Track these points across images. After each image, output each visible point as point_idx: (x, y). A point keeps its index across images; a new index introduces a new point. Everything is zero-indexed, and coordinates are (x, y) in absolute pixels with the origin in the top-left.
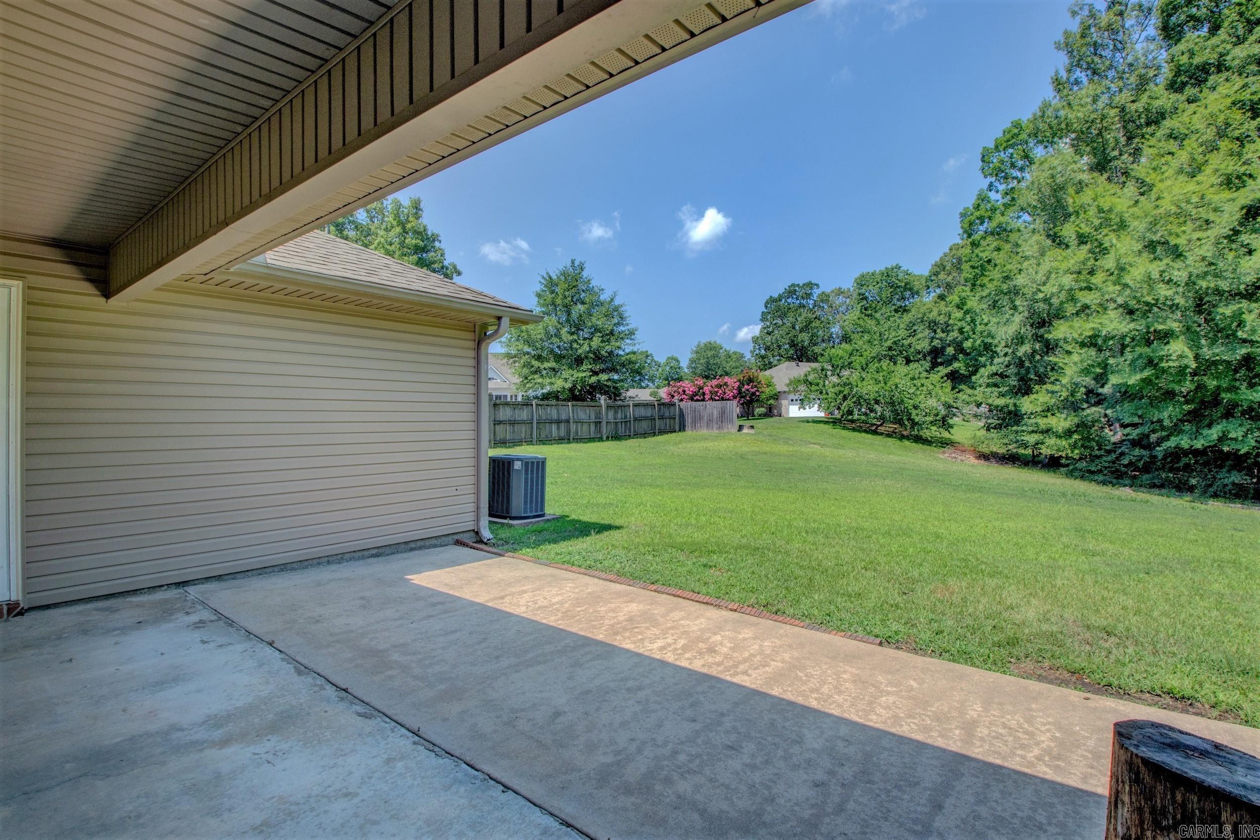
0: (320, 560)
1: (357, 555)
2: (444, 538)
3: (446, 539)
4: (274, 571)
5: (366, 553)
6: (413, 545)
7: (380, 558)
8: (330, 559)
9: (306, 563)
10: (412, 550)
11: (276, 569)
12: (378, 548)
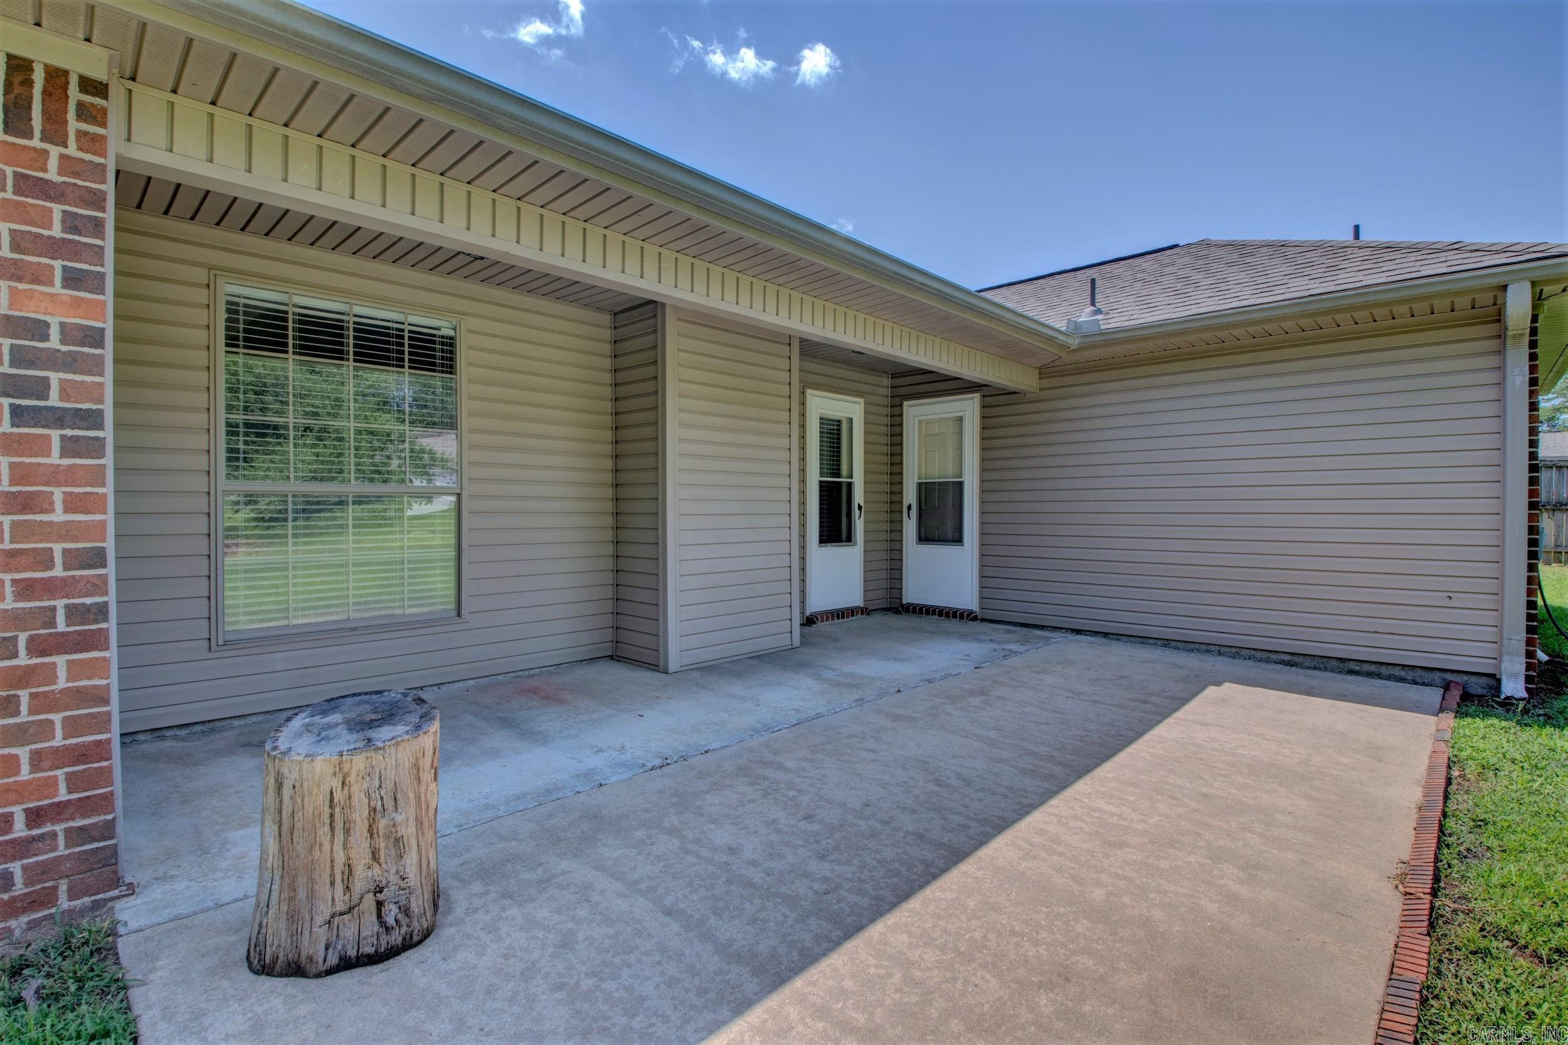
0: (1210, 647)
1: (1259, 654)
2: (1420, 672)
3: (1428, 676)
4: (1156, 644)
5: (1273, 656)
6: (1353, 666)
7: (1294, 669)
8: (1223, 649)
9: (1192, 646)
10: (1351, 672)
11: (1159, 642)
12: (1292, 654)
